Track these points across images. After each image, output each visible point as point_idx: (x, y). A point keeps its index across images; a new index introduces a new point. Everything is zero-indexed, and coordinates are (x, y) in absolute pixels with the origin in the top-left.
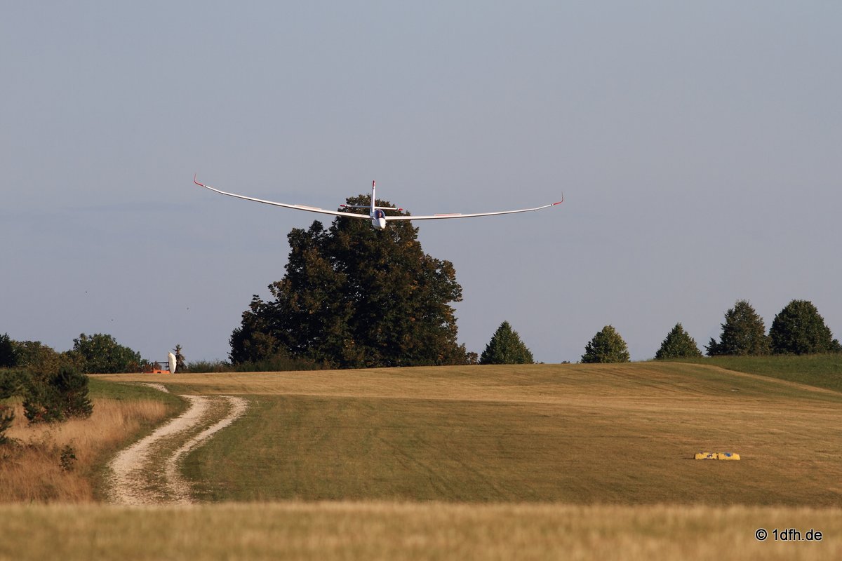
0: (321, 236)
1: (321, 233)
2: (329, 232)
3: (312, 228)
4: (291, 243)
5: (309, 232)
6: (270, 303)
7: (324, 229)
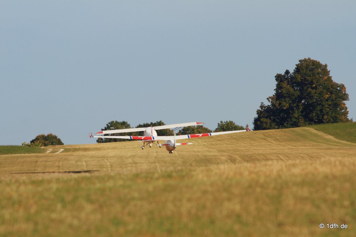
1: (289, 75)
2: (292, 74)
3: (285, 73)
4: (277, 80)
6: (269, 106)
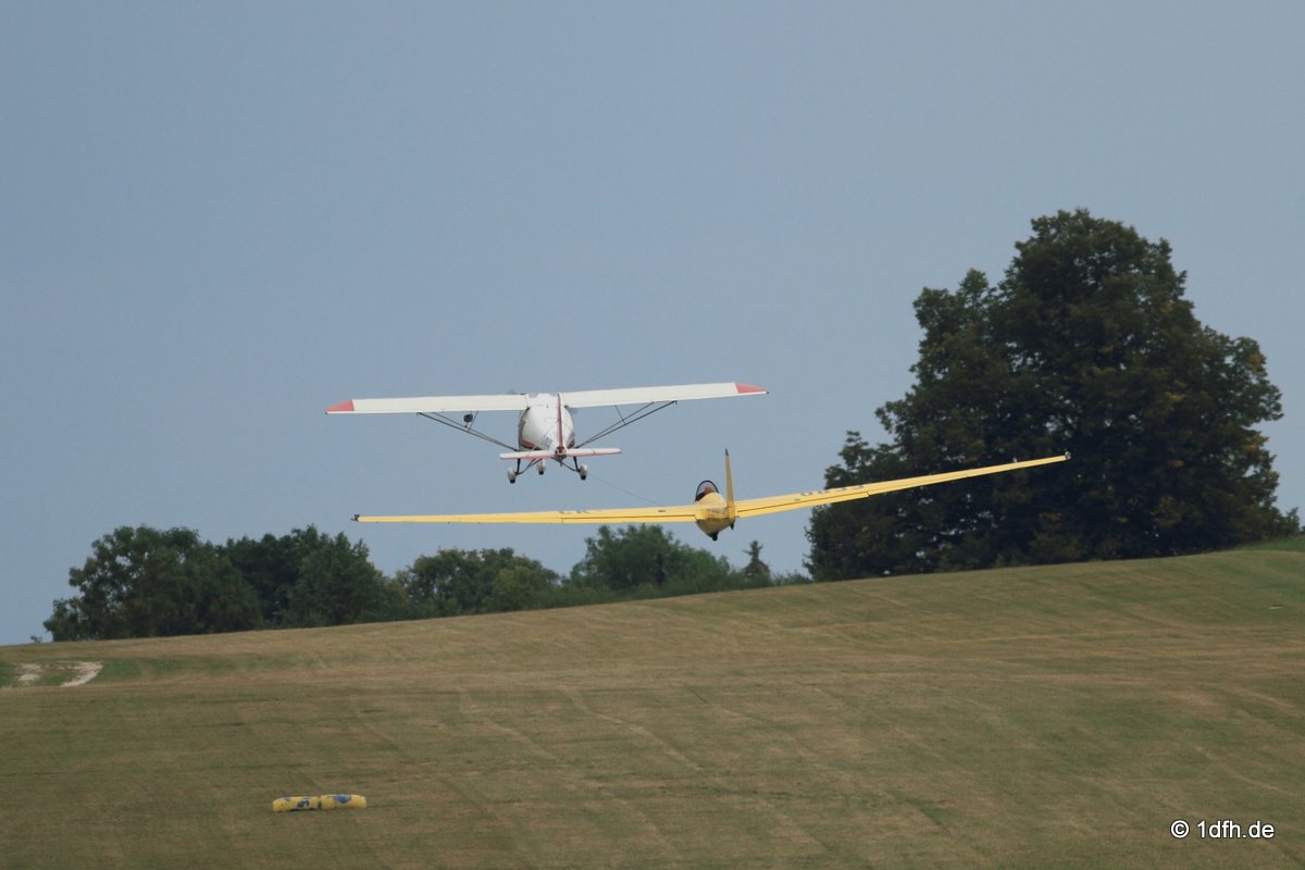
0: (985, 301)
1: (984, 295)
2: (999, 292)
3: (965, 285)
4: (923, 318)
5: (959, 294)
6: (885, 447)
7: (991, 286)
